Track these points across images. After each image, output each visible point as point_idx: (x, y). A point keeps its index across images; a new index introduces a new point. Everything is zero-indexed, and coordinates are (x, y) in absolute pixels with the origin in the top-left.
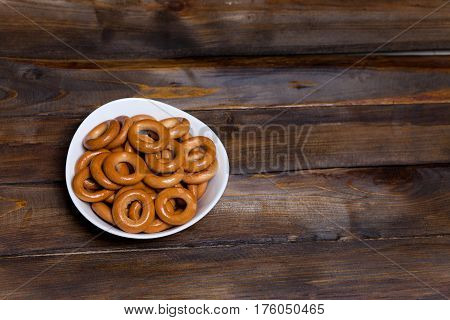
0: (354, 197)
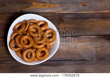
0: (98, 46)
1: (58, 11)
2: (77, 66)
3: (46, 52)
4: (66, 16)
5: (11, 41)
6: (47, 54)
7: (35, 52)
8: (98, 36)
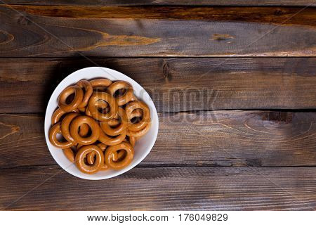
0: (247, 134)
1: (160, 53)
2: (197, 177)
3: (128, 151)
4: (178, 65)
5: (52, 127)
6: (130, 156)
7: (104, 152)
8: (247, 112)
